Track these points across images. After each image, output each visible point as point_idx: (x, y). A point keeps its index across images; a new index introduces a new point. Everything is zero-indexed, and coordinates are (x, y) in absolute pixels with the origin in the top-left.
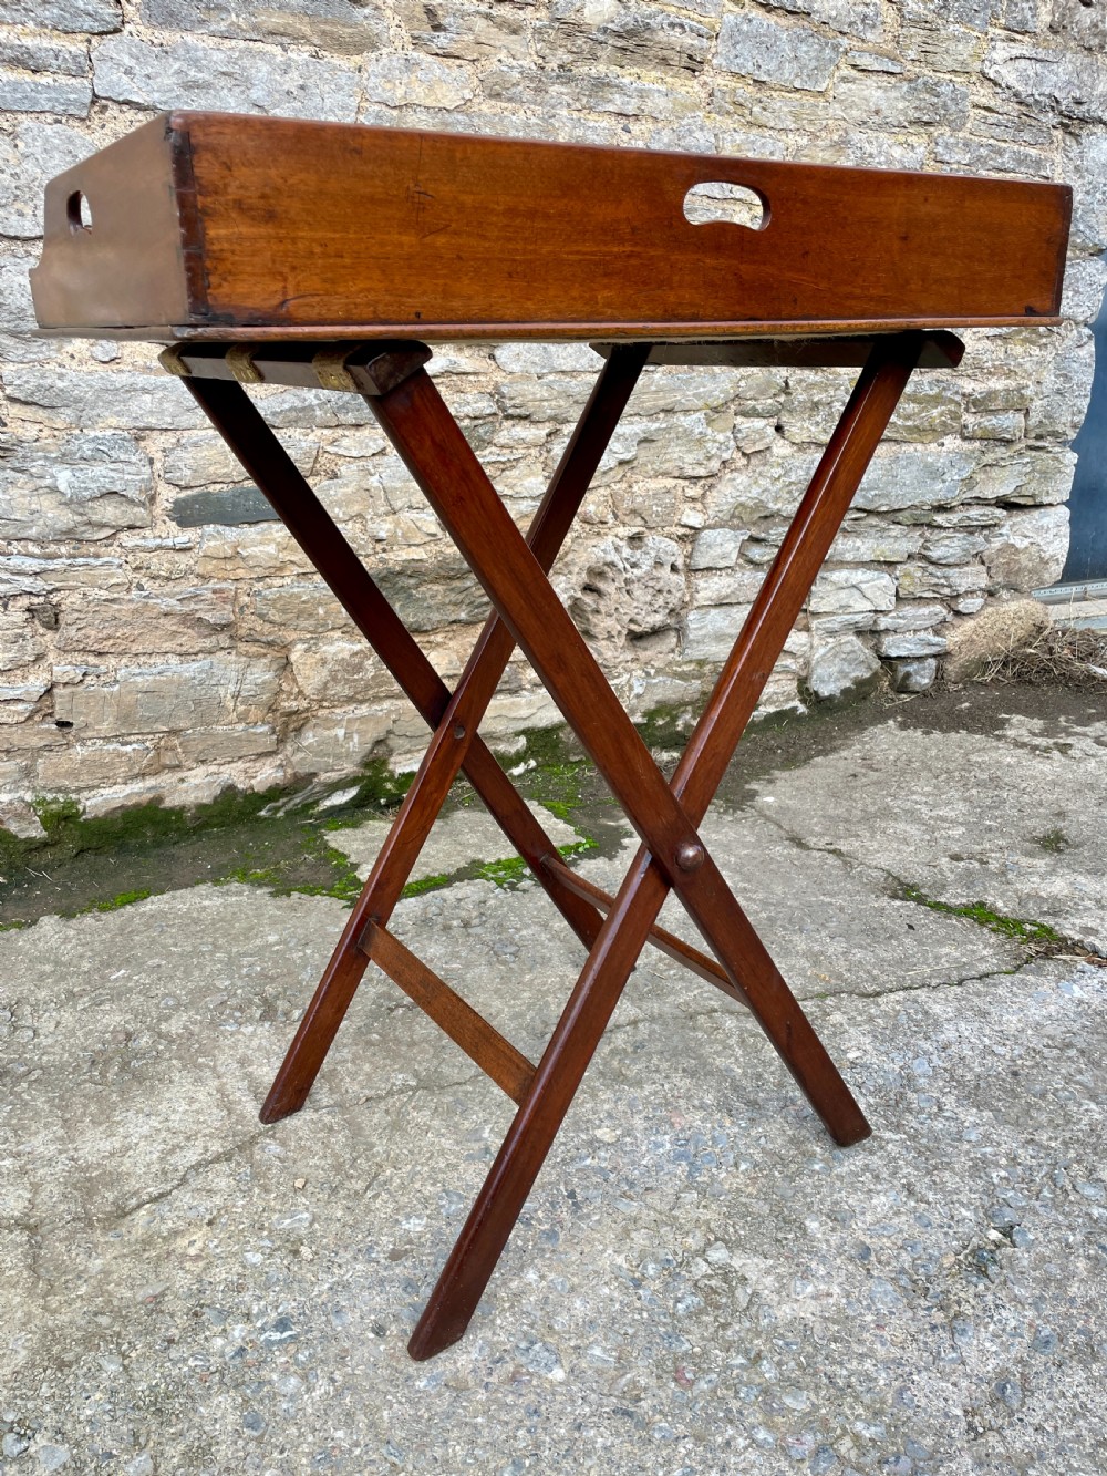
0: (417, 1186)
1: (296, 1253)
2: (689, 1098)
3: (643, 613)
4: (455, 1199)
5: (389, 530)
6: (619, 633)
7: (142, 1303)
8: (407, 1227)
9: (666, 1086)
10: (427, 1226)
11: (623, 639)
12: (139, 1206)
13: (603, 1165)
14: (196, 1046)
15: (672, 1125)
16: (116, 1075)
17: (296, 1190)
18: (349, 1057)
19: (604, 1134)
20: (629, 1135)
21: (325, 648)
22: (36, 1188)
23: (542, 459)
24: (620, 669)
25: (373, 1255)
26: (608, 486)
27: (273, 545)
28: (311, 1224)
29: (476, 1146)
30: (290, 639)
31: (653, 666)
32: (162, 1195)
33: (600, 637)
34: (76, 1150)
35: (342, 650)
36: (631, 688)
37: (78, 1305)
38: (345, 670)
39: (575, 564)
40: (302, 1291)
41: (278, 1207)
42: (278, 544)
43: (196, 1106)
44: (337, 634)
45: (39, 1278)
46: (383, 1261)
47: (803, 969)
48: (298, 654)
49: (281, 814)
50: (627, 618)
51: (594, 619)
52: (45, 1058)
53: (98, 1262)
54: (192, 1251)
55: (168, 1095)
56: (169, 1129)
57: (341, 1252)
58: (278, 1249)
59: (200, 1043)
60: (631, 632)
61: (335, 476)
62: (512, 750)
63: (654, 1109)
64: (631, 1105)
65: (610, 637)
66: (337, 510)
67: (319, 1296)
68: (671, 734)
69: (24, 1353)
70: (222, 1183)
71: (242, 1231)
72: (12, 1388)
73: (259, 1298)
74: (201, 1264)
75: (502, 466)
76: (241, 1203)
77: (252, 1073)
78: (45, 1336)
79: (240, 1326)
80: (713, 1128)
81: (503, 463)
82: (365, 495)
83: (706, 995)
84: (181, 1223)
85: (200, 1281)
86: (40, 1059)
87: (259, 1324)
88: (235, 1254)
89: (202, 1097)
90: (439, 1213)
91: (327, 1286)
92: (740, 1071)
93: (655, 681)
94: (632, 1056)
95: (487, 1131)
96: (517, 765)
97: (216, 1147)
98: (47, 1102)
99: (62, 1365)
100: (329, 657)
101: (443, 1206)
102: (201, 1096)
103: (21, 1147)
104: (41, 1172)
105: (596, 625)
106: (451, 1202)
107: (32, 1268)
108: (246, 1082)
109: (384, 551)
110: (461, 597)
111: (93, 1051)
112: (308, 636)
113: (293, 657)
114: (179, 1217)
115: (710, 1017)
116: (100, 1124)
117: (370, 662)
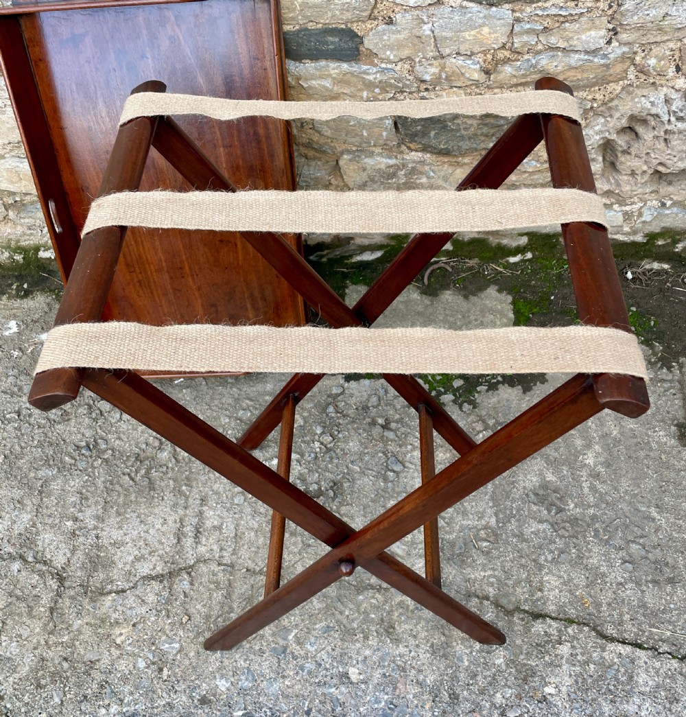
0: (237, 656)
1: (161, 670)
2: (420, 671)
3: (675, 159)
4: (250, 678)
5: (434, 74)
6: (644, 172)
7: (84, 663)
8: (218, 683)
9: (413, 654)
10: (228, 689)
11: (646, 178)
12: (110, 593)
13: (339, 697)
14: (187, 473)
15: (395, 688)
16: (142, 477)
17: (182, 623)
18: (256, 526)
19: (354, 673)
20: (366, 682)
21: (366, 160)
22: (73, 552)
23: (610, 12)
24: (636, 199)
25: (194, 694)
26: (681, 40)
27: (330, 80)
28: (177, 654)
29: (282, 642)
30: (339, 149)
31: (671, 199)
32: (123, 591)
33: (624, 172)
34: (102, 530)
35: (380, 163)
36: (640, 215)
37: (60, 649)
38: (381, 176)
39: (617, 110)
40: (152, 700)
41: (168, 632)
42: (334, 78)
43: (164, 528)
44: (378, 150)
45: (52, 618)
46: (196, 701)
47: (577, 587)
48: (344, 162)
49: (324, 260)
50: (655, 162)
51: (622, 158)
52: (117, 442)
53: (79, 622)
54: (118, 641)
55: (156, 511)
56: (145, 540)
57: (180, 684)
58: (154, 663)
59: (191, 472)
60: (657, 172)
61: (390, 22)
62: (514, 244)
63: (393, 670)
64: (382, 659)
65: (633, 173)
66: (388, 53)
67: (157, 707)
68: (667, 252)
69: (27, 668)
70: (151, 598)
71: (144, 640)
72: (15, 689)
73: (131, 694)
74: (118, 652)
75: (562, 19)
76: (153, 619)
77: (204, 511)
78: (39, 662)
79: (116, 706)
80: (417, 707)
81: (565, 17)
82: (416, 41)
83: (491, 580)
84: (121, 617)
85: (113, 665)
86: (114, 442)
87: (124, 710)
88: (135, 655)
89: (170, 522)
90: (238, 683)
91: (164, 702)
92: (466, 663)
93: (667, 212)
94: (410, 615)
95: (293, 634)
96: (515, 255)
97: (159, 569)
98: (104, 482)
99: (39, 686)
100: (368, 167)
101: (241, 680)
102: (170, 520)
103: (80, 514)
104: (81, 539)
105: (622, 163)
106: (247, 679)
107: (52, 610)
108: (197, 520)
109: (427, 90)
110: (492, 131)
111: (140, 449)
112: (354, 149)
113: (341, 163)
114: (123, 612)
115: (481, 603)
116: (120, 515)
117: (403, 173)
